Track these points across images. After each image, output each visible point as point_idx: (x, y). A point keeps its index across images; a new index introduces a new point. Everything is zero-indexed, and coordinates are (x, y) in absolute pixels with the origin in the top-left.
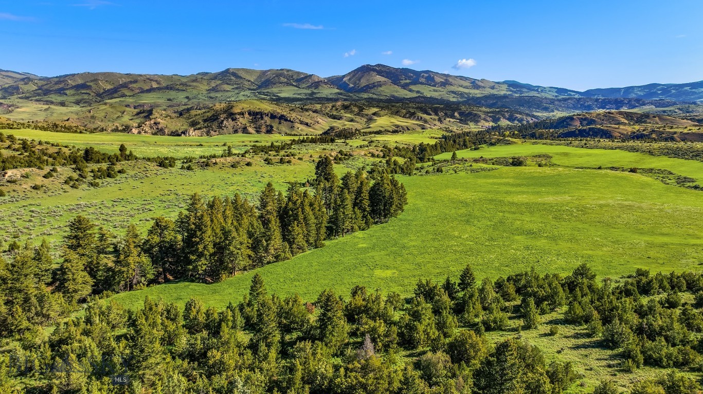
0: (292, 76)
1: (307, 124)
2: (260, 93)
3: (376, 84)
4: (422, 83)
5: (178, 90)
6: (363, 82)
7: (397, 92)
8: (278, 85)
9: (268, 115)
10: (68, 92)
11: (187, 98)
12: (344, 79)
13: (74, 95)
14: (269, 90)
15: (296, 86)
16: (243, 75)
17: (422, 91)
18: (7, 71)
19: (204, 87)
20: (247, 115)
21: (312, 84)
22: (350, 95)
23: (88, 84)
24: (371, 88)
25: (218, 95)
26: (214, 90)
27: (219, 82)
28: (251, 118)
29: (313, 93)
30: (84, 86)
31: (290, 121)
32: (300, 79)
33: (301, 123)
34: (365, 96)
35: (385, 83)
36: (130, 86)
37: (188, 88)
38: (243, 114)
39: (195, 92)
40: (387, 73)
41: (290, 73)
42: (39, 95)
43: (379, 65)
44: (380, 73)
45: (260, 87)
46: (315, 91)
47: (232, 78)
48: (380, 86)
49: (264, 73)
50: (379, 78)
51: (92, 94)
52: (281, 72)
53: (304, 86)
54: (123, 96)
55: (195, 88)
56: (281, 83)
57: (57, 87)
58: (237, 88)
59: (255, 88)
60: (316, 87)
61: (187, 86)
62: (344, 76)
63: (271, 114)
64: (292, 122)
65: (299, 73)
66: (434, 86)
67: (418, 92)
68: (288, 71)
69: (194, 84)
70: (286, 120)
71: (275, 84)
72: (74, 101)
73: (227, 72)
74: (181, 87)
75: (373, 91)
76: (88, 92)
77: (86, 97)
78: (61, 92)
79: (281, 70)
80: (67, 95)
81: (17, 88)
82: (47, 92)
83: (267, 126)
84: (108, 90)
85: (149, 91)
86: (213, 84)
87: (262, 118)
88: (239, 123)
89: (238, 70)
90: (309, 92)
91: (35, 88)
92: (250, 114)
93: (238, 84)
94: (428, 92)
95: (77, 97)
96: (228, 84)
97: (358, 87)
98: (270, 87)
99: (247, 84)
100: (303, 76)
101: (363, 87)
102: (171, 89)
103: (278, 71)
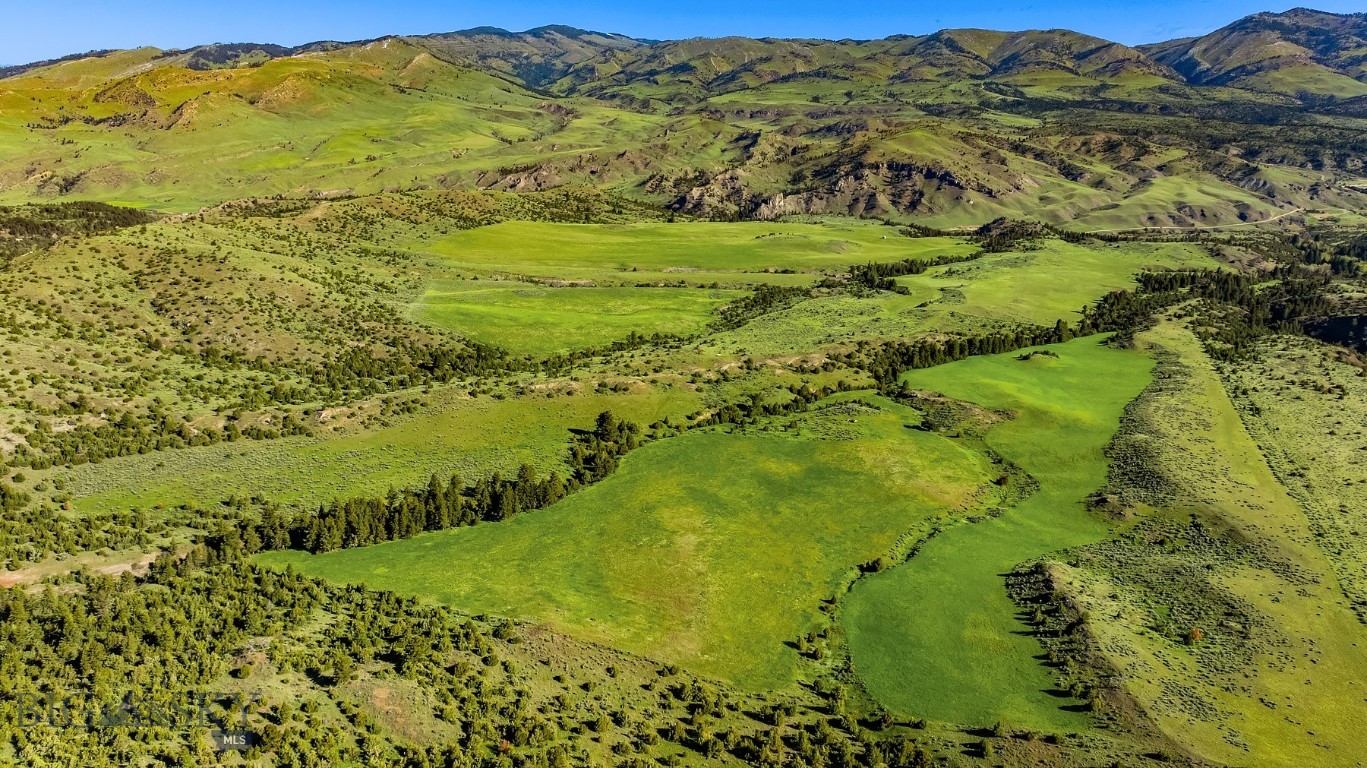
0: (1069, 48)
1: (990, 193)
2: (988, 87)
3: (1266, 63)
5: (836, 77)
6: (1234, 61)
7: (1316, 81)
8: (1031, 67)
9: (921, 172)
10: (659, 78)
11: (848, 94)
13: (667, 84)
14: (1009, 79)
15: (1070, 71)
16: (965, 43)
18: (591, 33)
19: (884, 71)
20: (884, 170)
21: (1108, 65)
23: (692, 63)
24: (1248, 74)
25: (906, 89)
26: (902, 77)
27: (916, 60)
28: (890, 175)
29: (1101, 89)
30: (686, 67)
31: (958, 185)
32: (1085, 54)
33: (980, 189)
34: (1223, 94)
35: (1294, 63)
36: (759, 67)
37: (855, 73)
38: (877, 167)
39: (866, 81)
40: (1310, 31)
41: (1067, 38)
42: (618, 83)
43: (1293, 11)
44: (1288, 33)
45: (995, 70)
46: (1110, 82)
47: (946, 51)
48: (1276, 68)
49: (1013, 38)
50: (1282, 48)
51: (696, 83)
52: (1048, 36)
53: (1091, 68)
54: (744, 88)
55: (867, 73)
56: (1038, 64)
57: (648, 68)
58: (948, 74)
59: (984, 73)
60: (1115, 73)
61: (854, 68)
62: (1195, 42)
63: (929, 170)
64: (961, 188)
65: (1086, 39)
68: (1064, 33)
69: (868, 65)
70: (952, 183)
71: (1025, 65)
72: (663, 97)
73: (936, 37)
74: (840, 72)
75: (1252, 80)
76: (690, 78)
77: (684, 89)
78: (650, 77)
79: (1049, 32)
80: (656, 84)
81: (592, 70)
82: (631, 78)
83: (915, 192)
84: (723, 75)
85: (786, 79)
86: (904, 66)
87: (909, 176)
88: (865, 186)
89: (962, 32)
90: (1096, 83)
91: (618, 68)
92: (890, 167)
93: (951, 65)
95: (672, 90)
96: (931, 64)
97: (1220, 70)
98: (1015, 71)
99: (970, 65)
100: (1093, 46)
101: (1229, 72)
102: (825, 76)
103: (1043, 35)
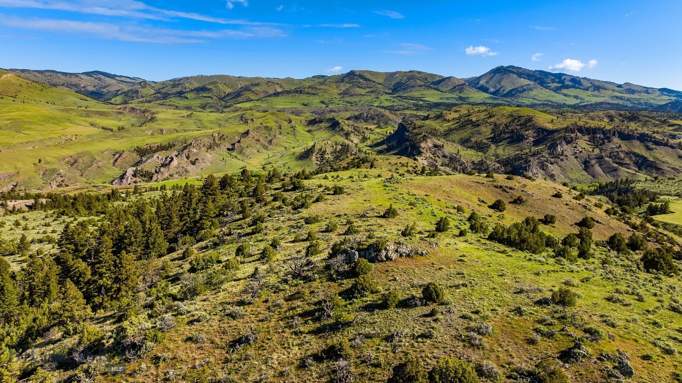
0: (426, 79)
3: (525, 87)
4: (573, 87)
5: (308, 93)
6: (508, 86)
7: (552, 97)
8: (417, 88)
10: (188, 95)
11: (322, 102)
12: (481, 82)
13: (195, 99)
14: (410, 94)
15: (437, 90)
16: (368, 76)
17: (580, 96)
18: (121, 76)
19: (334, 91)
21: (455, 87)
23: (207, 87)
24: (520, 92)
25: (356, 99)
26: (347, 93)
27: (348, 86)
29: (461, 98)
30: (203, 89)
32: (437, 83)
35: (535, 88)
36: (254, 89)
37: (318, 92)
39: (328, 96)
41: (421, 75)
42: (158, 99)
43: (511, 67)
44: (520, 75)
45: (396, 91)
46: (462, 95)
47: (361, 81)
48: (531, 89)
49: (391, 75)
50: (526, 82)
51: (215, 98)
52: (411, 74)
53: (446, 89)
54: (250, 100)
55: (325, 91)
56: (419, 86)
57: (174, 90)
58: (372, 92)
59: (391, 92)
60: (461, 91)
61: (316, 89)
62: (479, 78)
65: (432, 76)
66: (587, 90)
67: (577, 97)
68: (419, 73)
69: (323, 87)
71: (413, 87)
72: (199, 105)
73: (352, 74)
74: (310, 91)
76: (210, 95)
77: (210, 101)
78: (180, 94)
79: (409, 72)
80: (187, 98)
81: (136, 92)
82: (166, 96)
84: (228, 94)
85: (276, 95)
86: (343, 87)
89: (363, 71)
90: (455, 95)
91: (153, 92)
93: (370, 87)
94: (587, 97)
95: (200, 101)
96: (359, 87)
97: (504, 90)
98: (409, 90)
99: (381, 88)
100: (438, 79)
101: (511, 91)
102: (301, 93)
103: (408, 74)
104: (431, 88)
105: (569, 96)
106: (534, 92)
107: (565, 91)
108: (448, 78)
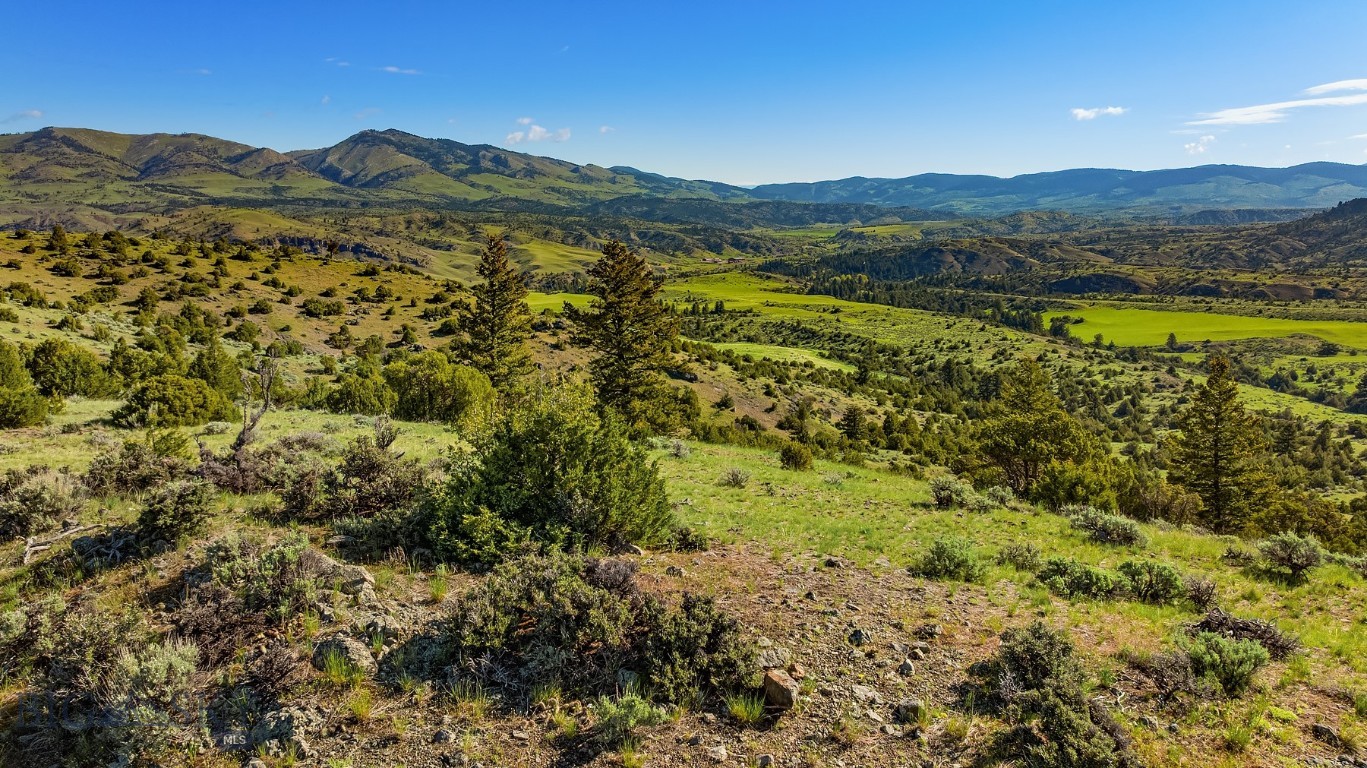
0: (215, 152)
2: (154, 187)
3: (403, 170)
4: (488, 171)
6: (374, 167)
7: (448, 187)
8: (189, 169)
12: (329, 159)
14: (174, 181)
15: (231, 172)
16: (89, 143)
17: (496, 186)
21: (268, 169)
22: (361, 192)
24: (393, 179)
27: (34, 160)
29: (276, 190)
32: (239, 158)
34: (392, 194)
35: (421, 171)
40: (416, 149)
41: (206, 143)
43: (392, 131)
44: (400, 147)
45: (146, 173)
46: (280, 183)
47: (68, 151)
48: (413, 174)
49: (142, 141)
50: (403, 160)
52: (183, 140)
53: (251, 171)
56: (196, 165)
58: (90, 175)
59: (135, 175)
60: (280, 175)
62: (326, 151)
65: (229, 145)
66: (513, 176)
67: (489, 188)
68: (202, 138)
71: (182, 167)
73: (46, 134)
75: (398, 184)
79: (183, 136)
86: (21, 163)
89: (74, 131)
90: (267, 184)
93: (88, 166)
94: (507, 188)
96: (60, 164)
97: (366, 175)
98: (173, 173)
99: (112, 168)
100: (239, 151)
101: (377, 177)
103: (177, 139)
104: (221, 169)
105: (479, 186)
106: (418, 179)
107: (473, 178)
108: (258, 150)
